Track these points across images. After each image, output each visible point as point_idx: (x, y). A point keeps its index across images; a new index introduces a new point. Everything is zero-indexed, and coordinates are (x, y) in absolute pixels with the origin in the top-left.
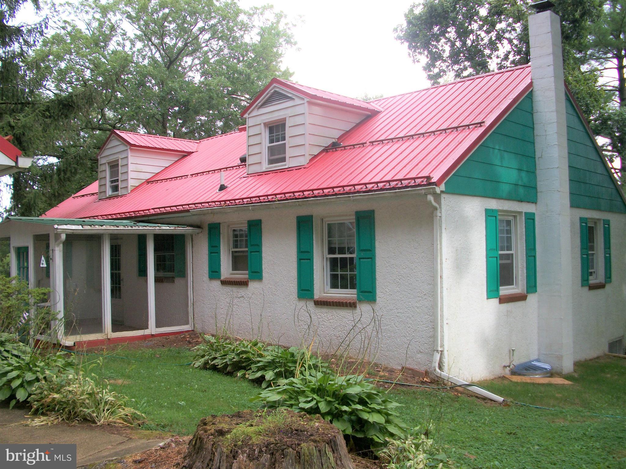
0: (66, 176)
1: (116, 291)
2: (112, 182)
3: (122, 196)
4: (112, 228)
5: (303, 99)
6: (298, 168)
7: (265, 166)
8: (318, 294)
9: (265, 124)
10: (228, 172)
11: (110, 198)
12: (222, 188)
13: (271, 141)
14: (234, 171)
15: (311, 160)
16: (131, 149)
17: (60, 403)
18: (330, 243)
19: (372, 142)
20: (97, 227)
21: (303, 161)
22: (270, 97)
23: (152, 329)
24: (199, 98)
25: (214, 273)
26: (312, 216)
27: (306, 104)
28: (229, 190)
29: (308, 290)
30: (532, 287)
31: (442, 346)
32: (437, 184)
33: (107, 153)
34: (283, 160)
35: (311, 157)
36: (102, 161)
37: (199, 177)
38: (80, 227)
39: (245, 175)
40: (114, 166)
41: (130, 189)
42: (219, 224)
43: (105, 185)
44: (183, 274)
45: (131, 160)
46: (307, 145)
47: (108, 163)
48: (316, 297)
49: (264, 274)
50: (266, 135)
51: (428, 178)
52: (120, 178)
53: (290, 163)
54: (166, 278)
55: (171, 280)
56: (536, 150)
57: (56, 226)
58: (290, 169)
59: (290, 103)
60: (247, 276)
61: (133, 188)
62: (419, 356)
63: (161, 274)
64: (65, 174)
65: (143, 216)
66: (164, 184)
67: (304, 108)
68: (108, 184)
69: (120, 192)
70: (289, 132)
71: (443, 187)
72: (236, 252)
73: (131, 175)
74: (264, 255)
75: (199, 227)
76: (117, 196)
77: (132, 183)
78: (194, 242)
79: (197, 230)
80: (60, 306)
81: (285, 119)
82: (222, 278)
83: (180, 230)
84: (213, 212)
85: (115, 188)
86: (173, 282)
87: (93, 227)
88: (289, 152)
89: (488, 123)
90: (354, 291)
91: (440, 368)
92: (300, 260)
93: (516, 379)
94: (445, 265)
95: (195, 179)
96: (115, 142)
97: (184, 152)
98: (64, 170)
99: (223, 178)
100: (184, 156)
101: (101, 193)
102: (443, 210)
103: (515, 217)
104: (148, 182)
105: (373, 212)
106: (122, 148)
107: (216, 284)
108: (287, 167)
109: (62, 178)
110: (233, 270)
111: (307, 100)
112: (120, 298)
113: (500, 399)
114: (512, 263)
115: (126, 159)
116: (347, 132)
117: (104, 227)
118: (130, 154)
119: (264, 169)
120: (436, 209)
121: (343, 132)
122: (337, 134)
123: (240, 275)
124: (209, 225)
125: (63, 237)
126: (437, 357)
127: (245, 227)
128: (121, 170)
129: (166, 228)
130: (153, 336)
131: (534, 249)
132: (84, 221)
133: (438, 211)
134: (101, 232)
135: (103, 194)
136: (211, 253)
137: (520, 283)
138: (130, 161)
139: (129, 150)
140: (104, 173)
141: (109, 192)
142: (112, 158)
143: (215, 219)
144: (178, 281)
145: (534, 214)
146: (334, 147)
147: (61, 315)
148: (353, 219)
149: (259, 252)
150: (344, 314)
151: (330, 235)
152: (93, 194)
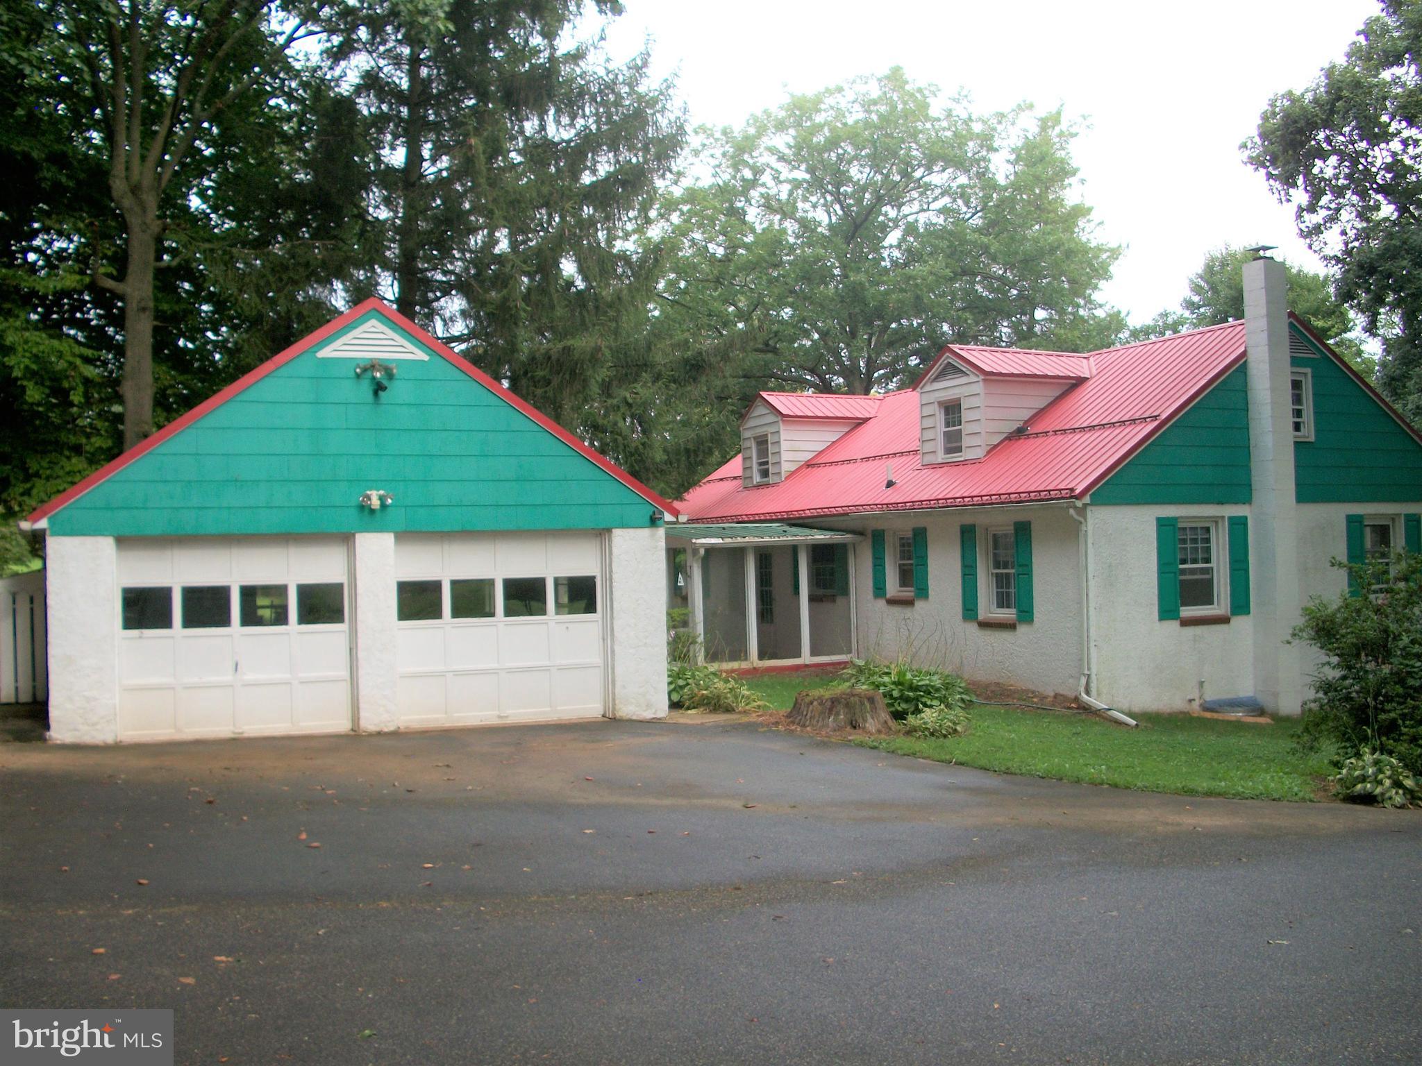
0: (698, 459)
1: (765, 614)
2: (761, 464)
3: (773, 485)
4: (757, 539)
5: (978, 376)
6: (973, 462)
7: (941, 457)
8: (982, 615)
9: (939, 403)
10: (903, 459)
11: (758, 486)
12: (890, 484)
13: (947, 425)
14: (911, 457)
15: (989, 452)
16: (783, 421)
17: (707, 697)
18: (995, 555)
19: (1055, 431)
20: (739, 539)
21: (979, 453)
22: (944, 369)
23: (806, 658)
24: (899, 301)
25: (879, 590)
26: (975, 526)
27: (981, 383)
28: (898, 486)
29: (972, 610)
30: (1241, 605)
31: (1089, 669)
32: (1079, 497)
33: (751, 423)
34: (959, 450)
35: (989, 448)
36: (747, 434)
37: (870, 463)
38: (720, 541)
39: (919, 467)
40: (762, 442)
41: (783, 475)
42: (884, 531)
43: (751, 468)
44: (845, 591)
45: (784, 435)
46: (983, 433)
47: (755, 438)
48: (981, 617)
49: (931, 592)
50: (940, 418)
51: (1072, 490)
52: (771, 459)
53: (967, 455)
54: (825, 596)
55: (832, 598)
56: (1251, 437)
57: (694, 541)
58: (965, 463)
59: (964, 380)
60: (912, 594)
61: (788, 474)
62: (1070, 680)
63: (821, 592)
64: (697, 455)
65: (799, 518)
66: (828, 469)
67: (979, 388)
68: (755, 467)
69: (771, 479)
70: (966, 416)
71: (1087, 499)
72: (904, 565)
73: (785, 456)
74: (929, 569)
75: (861, 533)
76: (767, 485)
77: (787, 467)
78: (857, 552)
79: (858, 538)
80: (700, 629)
81: (959, 399)
82: (888, 596)
83: (837, 538)
84: (875, 517)
85: (765, 473)
86: (834, 601)
87: (734, 540)
88: (966, 441)
89: (1164, 416)
90: (1013, 611)
91: (1088, 693)
92: (964, 575)
93: (1208, 715)
94: (1092, 583)
95: (865, 465)
96: (760, 410)
97: (857, 418)
98: (695, 451)
99: (889, 469)
100: (859, 425)
101: (745, 478)
102: (1089, 524)
103: (1216, 522)
104: (809, 465)
105: (1029, 523)
106: (771, 418)
107: (881, 603)
108: (962, 459)
109: (693, 461)
110: (901, 586)
111: (982, 377)
112: (772, 621)
113: (1133, 722)
114: (1212, 579)
115: (777, 435)
116: (1042, 410)
117: (747, 539)
118: (782, 427)
119: (940, 460)
120: (1081, 523)
121: (1035, 411)
122: (1026, 415)
123: (908, 593)
124: (873, 531)
125: (702, 551)
126: (1083, 681)
127: (910, 534)
128: (771, 449)
129: (820, 536)
130: (807, 666)
131: (1246, 561)
132: (724, 529)
133: (1083, 526)
134: (743, 545)
135: (748, 481)
136: (875, 566)
137: (1222, 602)
138: (782, 438)
139: (781, 423)
140: (748, 451)
141: (757, 479)
142: (760, 431)
143: (880, 525)
144: (840, 601)
145: (1246, 518)
146: (1019, 434)
147: (701, 639)
148: (1011, 530)
149: (925, 565)
150: (1005, 636)
151: (996, 546)
152: (735, 478)
